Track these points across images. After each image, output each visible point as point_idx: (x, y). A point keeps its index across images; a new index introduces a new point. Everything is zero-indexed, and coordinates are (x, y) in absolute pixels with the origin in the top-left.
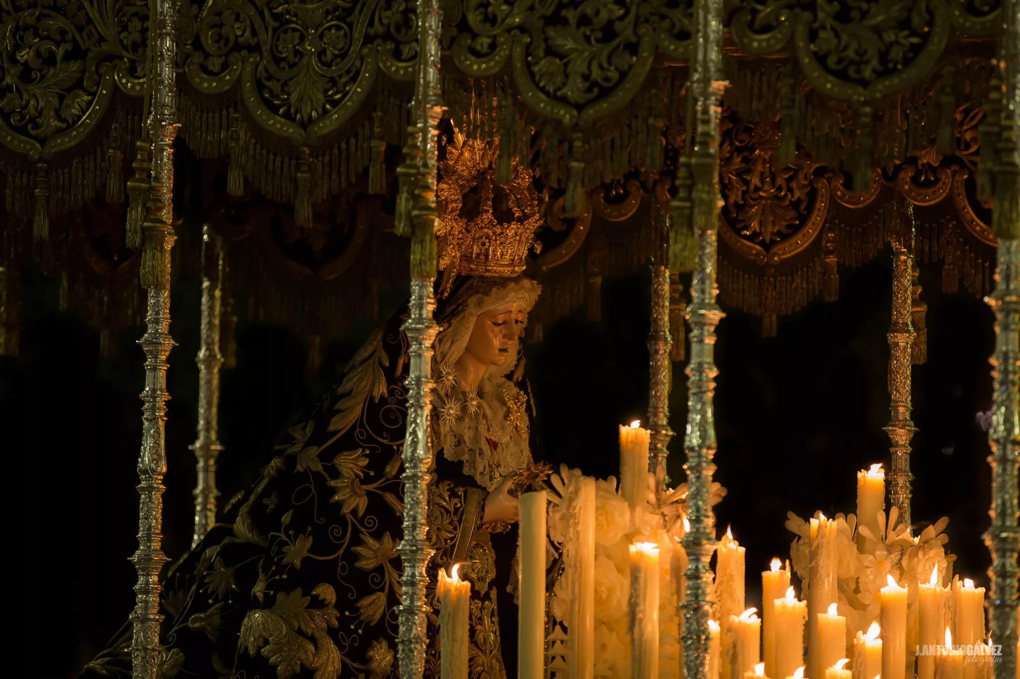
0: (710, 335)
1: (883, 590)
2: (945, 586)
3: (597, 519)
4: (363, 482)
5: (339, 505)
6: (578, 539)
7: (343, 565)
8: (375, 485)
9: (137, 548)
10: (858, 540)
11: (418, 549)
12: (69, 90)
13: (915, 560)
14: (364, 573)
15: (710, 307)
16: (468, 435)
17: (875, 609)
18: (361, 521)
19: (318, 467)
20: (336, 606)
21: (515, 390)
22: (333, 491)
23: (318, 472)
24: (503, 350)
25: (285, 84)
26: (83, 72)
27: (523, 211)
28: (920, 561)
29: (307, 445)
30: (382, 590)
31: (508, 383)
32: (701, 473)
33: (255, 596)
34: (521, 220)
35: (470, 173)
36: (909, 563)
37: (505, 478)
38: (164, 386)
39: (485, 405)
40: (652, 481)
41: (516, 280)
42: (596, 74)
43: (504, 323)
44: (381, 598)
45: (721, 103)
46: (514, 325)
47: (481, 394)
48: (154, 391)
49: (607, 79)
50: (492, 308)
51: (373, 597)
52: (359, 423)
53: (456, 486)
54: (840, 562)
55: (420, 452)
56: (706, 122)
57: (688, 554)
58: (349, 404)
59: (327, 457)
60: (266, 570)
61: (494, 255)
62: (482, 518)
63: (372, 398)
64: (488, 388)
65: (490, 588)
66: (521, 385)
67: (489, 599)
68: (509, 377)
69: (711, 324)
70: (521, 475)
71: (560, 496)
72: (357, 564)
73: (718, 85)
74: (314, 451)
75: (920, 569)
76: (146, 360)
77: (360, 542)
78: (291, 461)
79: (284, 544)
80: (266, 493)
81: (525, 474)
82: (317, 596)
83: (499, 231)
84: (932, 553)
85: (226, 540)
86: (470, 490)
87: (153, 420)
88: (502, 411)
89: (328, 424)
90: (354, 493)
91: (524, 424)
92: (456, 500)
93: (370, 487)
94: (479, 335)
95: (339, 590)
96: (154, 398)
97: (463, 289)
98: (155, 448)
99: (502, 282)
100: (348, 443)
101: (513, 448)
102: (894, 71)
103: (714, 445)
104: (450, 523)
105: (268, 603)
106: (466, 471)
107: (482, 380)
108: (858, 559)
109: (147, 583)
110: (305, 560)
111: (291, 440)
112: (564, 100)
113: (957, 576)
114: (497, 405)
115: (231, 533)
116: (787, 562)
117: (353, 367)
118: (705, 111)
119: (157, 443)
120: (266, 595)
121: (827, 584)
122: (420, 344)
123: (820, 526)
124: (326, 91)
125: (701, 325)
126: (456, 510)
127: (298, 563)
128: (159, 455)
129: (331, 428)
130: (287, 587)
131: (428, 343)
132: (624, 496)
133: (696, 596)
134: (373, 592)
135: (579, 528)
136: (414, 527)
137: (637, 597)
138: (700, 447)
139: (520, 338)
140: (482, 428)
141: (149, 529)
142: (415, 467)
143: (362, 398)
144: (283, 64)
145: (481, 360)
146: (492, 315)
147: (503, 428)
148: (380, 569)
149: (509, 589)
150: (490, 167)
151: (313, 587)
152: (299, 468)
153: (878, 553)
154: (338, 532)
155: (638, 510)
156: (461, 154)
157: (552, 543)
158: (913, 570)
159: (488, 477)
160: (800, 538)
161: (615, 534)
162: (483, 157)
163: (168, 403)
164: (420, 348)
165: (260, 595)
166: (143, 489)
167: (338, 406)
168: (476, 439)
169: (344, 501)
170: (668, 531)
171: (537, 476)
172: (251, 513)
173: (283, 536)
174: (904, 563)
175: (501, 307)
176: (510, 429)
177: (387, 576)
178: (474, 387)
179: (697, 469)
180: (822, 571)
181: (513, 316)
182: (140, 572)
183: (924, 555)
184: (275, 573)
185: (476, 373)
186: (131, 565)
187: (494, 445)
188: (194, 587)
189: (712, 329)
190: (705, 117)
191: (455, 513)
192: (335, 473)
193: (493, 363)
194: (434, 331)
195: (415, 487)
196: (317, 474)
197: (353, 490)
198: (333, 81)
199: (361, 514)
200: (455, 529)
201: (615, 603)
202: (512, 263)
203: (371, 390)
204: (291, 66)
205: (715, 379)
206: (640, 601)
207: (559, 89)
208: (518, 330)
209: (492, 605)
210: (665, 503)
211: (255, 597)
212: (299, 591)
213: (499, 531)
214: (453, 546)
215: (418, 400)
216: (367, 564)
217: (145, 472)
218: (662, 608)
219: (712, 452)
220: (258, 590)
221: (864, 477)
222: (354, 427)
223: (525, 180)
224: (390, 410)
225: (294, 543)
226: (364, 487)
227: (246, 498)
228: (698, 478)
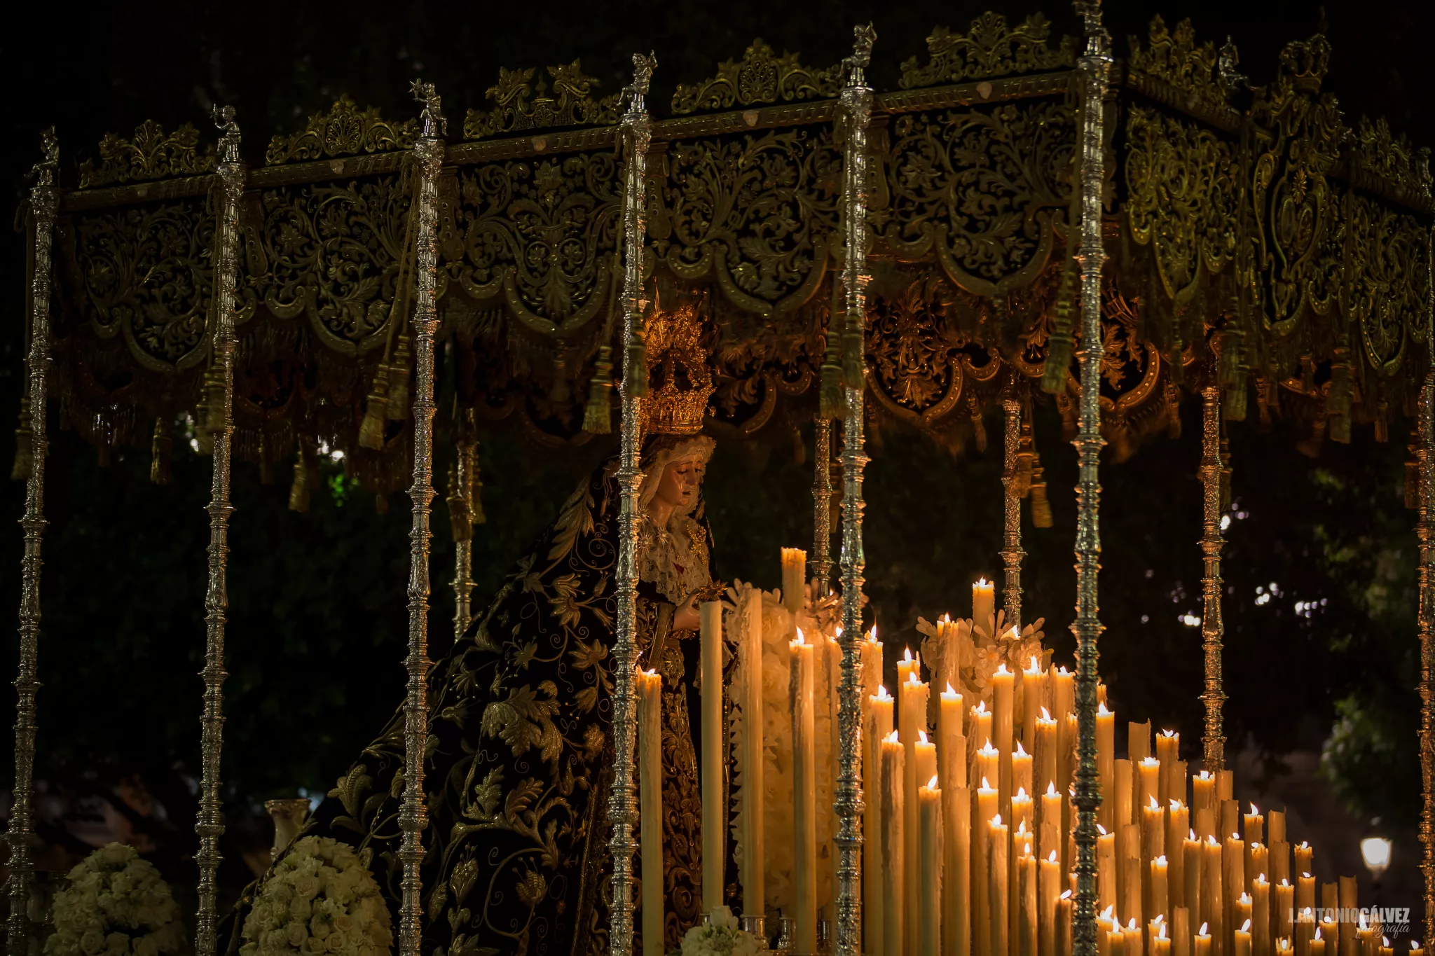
0: (859, 475)
1: (994, 675)
2: (1043, 671)
3: (763, 623)
4: (576, 600)
5: (558, 618)
6: (748, 638)
7: (562, 666)
8: (586, 602)
9: (408, 654)
10: (974, 636)
11: (629, 650)
12: (372, 300)
13: (1018, 652)
14: (579, 673)
15: (859, 453)
16: (659, 561)
17: (988, 691)
18: (576, 631)
19: (540, 589)
20: (557, 698)
21: (697, 526)
22: (553, 607)
23: (540, 593)
24: (686, 493)
25: (539, 290)
26: (381, 285)
27: (699, 382)
28: (1022, 652)
29: (532, 571)
30: (594, 685)
31: (691, 520)
32: (852, 585)
33: (493, 691)
34: (697, 389)
35: (656, 352)
36: (1014, 655)
37: (690, 596)
38: (428, 527)
39: (673, 537)
40: (808, 590)
41: (695, 437)
42: (783, 275)
43: (687, 471)
44: (594, 691)
45: (864, 293)
46: (695, 474)
47: (669, 529)
48: (420, 530)
49: (792, 280)
50: (677, 459)
51: (587, 691)
52: (572, 553)
53: (651, 601)
54: (961, 654)
55: (630, 574)
56: (853, 305)
57: (843, 649)
58: (564, 538)
59: (547, 580)
60: (501, 671)
61: (677, 417)
62: (672, 627)
63: (582, 533)
64: (675, 524)
65: (680, 683)
66: (702, 522)
67: (680, 692)
68: (692, 515)
69: (860, 467)
70: (703, 591)
71: (734, 605)
72: (573, 665)
73: (864, 279)
74: (537, 576)
75: (1022, 658)
76: (413, 506)
77: (576, 648)
78: (519, 585)
79: (516, 650)
80: (500, 611)
81: (706, 591)
82: (543, 690)
83: (680, 398)
84: (1031, 646)
85: (469, 649)
86: (662, 604)
87: (419, 553)
88: (686, 543)
89: (547, 554)
90: (569, 609)
91: (704, 552)
92: (650, 614)
93: (582, 604)
94: (667, 482)
95: (561, 687)
96: (420, 536)
97: (653, 444)
98: (420, 578)
99: (684, 438)
100: (563, 569)
101: (696, 572)
102: (1016, 269)
103: (863, 562)
104: (647, 631)
105: (503, 697)
106: (659, 590)
107: (670, 518)
108: (975, 653)
109: (416, 681)
110: (531, 663)
111: (518, 569)
112: (760, 297)
113: (1053, 664)
114: (681, 537)
115: (474, 643)
116: (917, 653)
117: (566, 509)
118: (853, 298)
119: (422, 571)
120: (502, 691)
121: (952, 671)
122: (629, 488)
123: (945, 627)
124: (572, 294)
125: (852, 468)
126: (652, 621)
127: (526, 665)
128: (424, 581)
129: (550, 558)
130: (517, 684)
131: (635, 487)
132: (786, 606)
133: (849, 681)
134: (586, 687)
135: (749, 629)
136: (625, 633)
137: (796, 683)
138: (852, 564)
139: (700, 484)
140: (671, 555)
141: (417, 639)
142: (626, 585)
143: (574, 533)
144: (535, 274)
145: (667, 501)
146: (677, 465)
147: (688, 555)
148: (592, 669)
149: (695, 684)
150: (672, 347)
151: (539, 683)
152: (525, 590)
153: (989, 647)
154: (557, 640)
155: (798, 613)
156: (648, 337)
157: (728, 644)
158: (1016, 659)
159: (676, 595)
160: (928, 637)
161: (778, 635)
162: (666, 339)
163: (431, 540)
164: (629, 491)
165: (497, 692)
166: (412, 608)
167: (555, 540)
168: (666, 564)
169: (561, 615)
170: (822, 631)
171: (716, 592)
172: (489, 627)
173: (514, 644)
174: (1010, 654)
175: (684, 458)
176: (693, 557)
177: (598, 674)
178: (664, 524)
179: (850, 581)
180: (947, 663)
181: (693, 466)
182: (410, 673)
183: (1025, 648)
184: (508, 673)
185: (664, 513)
186: (404, 667)
187: (681, 569)
188: (445, 687)
189: (861, 470)
190: (853, 302)
191: (651, 624)
192: (554, 594)
193: (679, 504)
194: (639, 478)
195: (626, 601)
196: (539, 594)
197: (568, 605)
198: (576, 286)
199: (575, 624)
200: (651, 636)
201: (780, 688)
202: (691, 423)
203: (581, 526)
204: (542, 275)
205: (863, 510)
206: (799, 686)
207: (755, 288)
208: (698, 477)
209: (682, 697)
210: (818, 608)
211: (493, 693)
212: (527, 687)
213: (686, 637)
214: (650, 649)
215: (628, 532)
216: (582, 665)
217: (414, 594)
218: (816, 692)
219: (862, 568)
220: (495, 686)
221: (978, 588)
222: (568, 556)
223: (701, 357)
224: (597, 542)
225: (523, 649)
226: (577, 604)
227: (484, 616)
228: (851, 588)
